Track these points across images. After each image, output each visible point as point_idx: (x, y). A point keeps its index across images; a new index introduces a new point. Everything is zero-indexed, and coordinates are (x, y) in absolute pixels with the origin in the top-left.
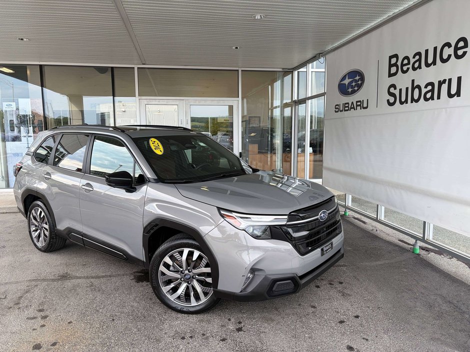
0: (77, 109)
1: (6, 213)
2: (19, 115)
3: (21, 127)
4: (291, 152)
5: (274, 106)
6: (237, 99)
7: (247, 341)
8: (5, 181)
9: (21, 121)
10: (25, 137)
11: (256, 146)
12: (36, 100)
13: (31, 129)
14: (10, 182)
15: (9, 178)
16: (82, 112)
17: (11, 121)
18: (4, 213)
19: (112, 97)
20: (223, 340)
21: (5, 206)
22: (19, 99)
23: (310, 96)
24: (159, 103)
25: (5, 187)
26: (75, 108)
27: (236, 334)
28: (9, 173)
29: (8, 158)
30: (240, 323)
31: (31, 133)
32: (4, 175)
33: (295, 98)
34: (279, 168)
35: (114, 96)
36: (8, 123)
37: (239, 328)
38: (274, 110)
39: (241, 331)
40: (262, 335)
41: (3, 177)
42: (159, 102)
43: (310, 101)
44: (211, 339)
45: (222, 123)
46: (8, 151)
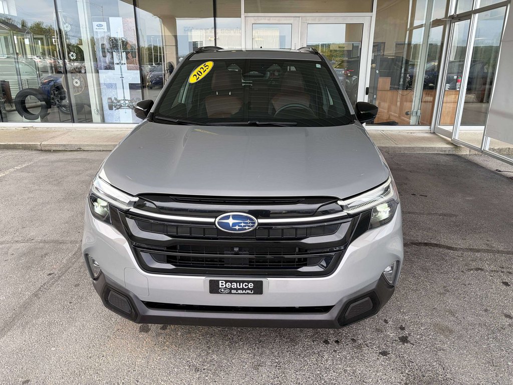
0: (170, 34)
1: (103, 151)
2: (110, 38)
3: (114, 52)
4: (436, 89)
5: (415, 25)
6: (370, 14)
7: (419, 360)
8: (100, 114)
9: (113, 45)
10: (118, 64)
11: (389, 80)
12: (128, 19)
13: (124, 54)
14: (105, 116)
15: (104, 112)
16: (176, 37)
17: (103, 45)
18: (100, 151)
19: (213, 18)
20: (384, 353)
21: (101, 143)
22: (110, 18)
23: (478, 7)
24: (268, 22)
25: (100, 122)
26: (168, 33)
27: (400, 346)
28: (104, 106)
29: (101, 89)
30: (402, 328)
31: (124, 61)
32: (99, 109)
33: (452, 12)
34: (415, 110)
35: (215, 16)
36: (99, 48)
37: (403, 337)
38: (414, 30)
39: (407, 342)
40: (440, 353)
41: (98, 111)
42: (269, 20)
43: (477, 15)
44: (365, 349)
45: (336, 51)
46: (102, 81)
